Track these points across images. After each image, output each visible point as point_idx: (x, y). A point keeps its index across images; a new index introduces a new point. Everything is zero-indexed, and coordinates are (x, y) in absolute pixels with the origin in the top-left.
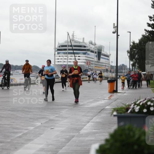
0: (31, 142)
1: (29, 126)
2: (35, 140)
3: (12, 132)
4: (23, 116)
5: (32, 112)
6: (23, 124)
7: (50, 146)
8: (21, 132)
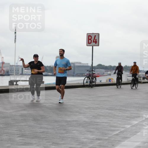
0: (127, 140)
1: (126, 125)
2: (132, 138)
3: (109, 130)
4: (120, 115)
5: (129, 110)
6: (120, 122)
7: (146, 144)
8: (118, 130)
